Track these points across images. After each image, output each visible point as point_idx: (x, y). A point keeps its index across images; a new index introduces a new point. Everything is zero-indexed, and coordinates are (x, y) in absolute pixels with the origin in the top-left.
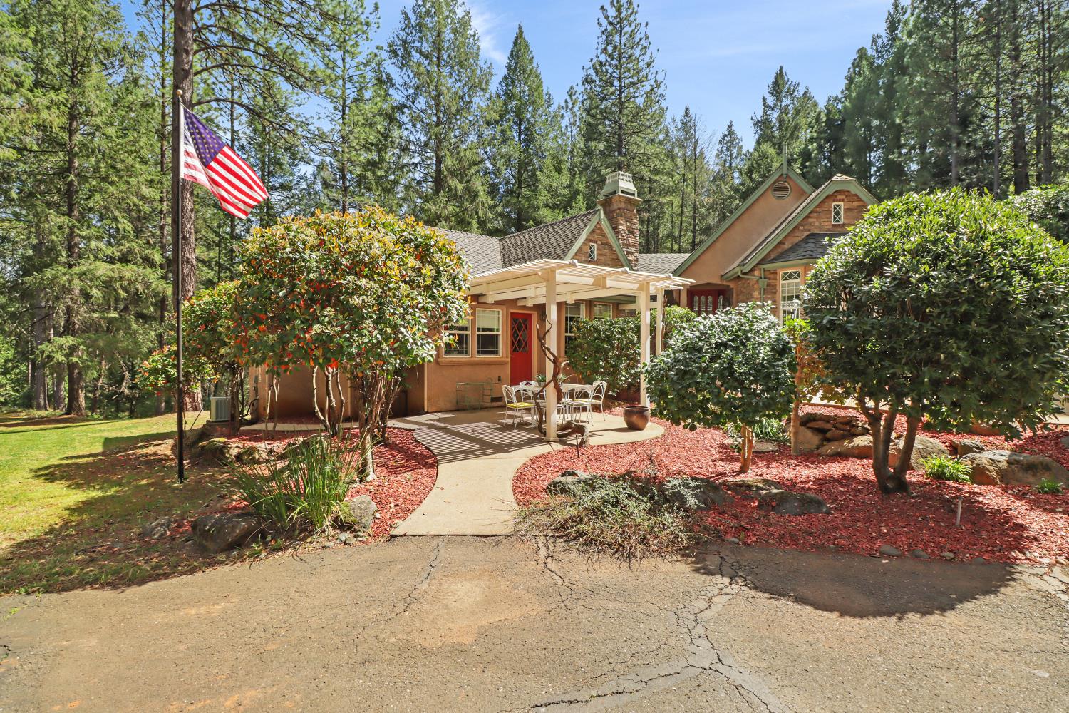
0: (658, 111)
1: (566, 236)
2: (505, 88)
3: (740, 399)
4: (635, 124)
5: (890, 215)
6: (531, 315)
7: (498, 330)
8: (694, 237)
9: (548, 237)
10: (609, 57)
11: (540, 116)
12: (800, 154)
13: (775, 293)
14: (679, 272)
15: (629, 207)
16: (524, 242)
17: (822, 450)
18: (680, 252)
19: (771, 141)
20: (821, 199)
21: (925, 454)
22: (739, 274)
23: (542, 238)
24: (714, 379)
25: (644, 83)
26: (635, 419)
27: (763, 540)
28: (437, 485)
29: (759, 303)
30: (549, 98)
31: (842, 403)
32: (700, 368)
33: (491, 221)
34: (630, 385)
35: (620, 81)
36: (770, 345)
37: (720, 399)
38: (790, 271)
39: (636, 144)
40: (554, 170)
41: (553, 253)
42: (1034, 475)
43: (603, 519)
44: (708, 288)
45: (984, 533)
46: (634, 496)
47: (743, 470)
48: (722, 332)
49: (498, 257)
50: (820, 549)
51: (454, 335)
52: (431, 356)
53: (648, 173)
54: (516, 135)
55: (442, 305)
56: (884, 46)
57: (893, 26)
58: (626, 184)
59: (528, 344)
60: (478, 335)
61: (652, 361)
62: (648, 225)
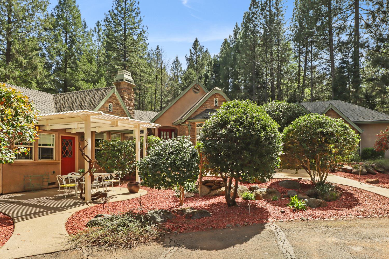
0: (144, 44)
1: (95, 98)
2: (57, 12)
3: (178, 175)
4: (133, 48)
5: (228, 107)
6: (74, 137)
7: (53, 145)
8: (161, 104)
9: (85, 97)
10: (119, 12)
11: (79, 32)
12: (204, 75)
13: (194, 132)
14: (154, 121)
15: (130, 88)
16: (70, 98)
17: (210, 194)
18: (155, 111)
19: (193, 68)
20: (210, 96)
21: (242, 191)
22: (180, 123)
23: (81, 97)
24: (168, 167)
25: (137, 30)
26: (133, 188)
27: (187, 230)
28: (14, 233)
29: (185, 136)
30: (85, 24)
31: (217, 175)
32: (162, 163)
33: (46, 83)
34: (131, 172)
35: (125, 25)
36: (189, 153)
37: (171, 175)
38: (200, 123)
39: (133, 57)
40: (87, 62)
41: (88, 106)
42: (272, 195)
43: (117, 233)
44: (167, 128)
45: (256, 215)
46: (133, 221)
47: (181, 205)
48: (171, 148)
49: (52, 105)
50: (207, 229)
51: (27, 148)
52: (12, 159)
53: (139, 72)
54: (64, 39)
55: (19, 131)
56: (233, 40)
57: (236, 34)
58: (128, 76)
59: (73, 153)
60: (39, 148)
61: (141, 161)
62: (140, 96)
